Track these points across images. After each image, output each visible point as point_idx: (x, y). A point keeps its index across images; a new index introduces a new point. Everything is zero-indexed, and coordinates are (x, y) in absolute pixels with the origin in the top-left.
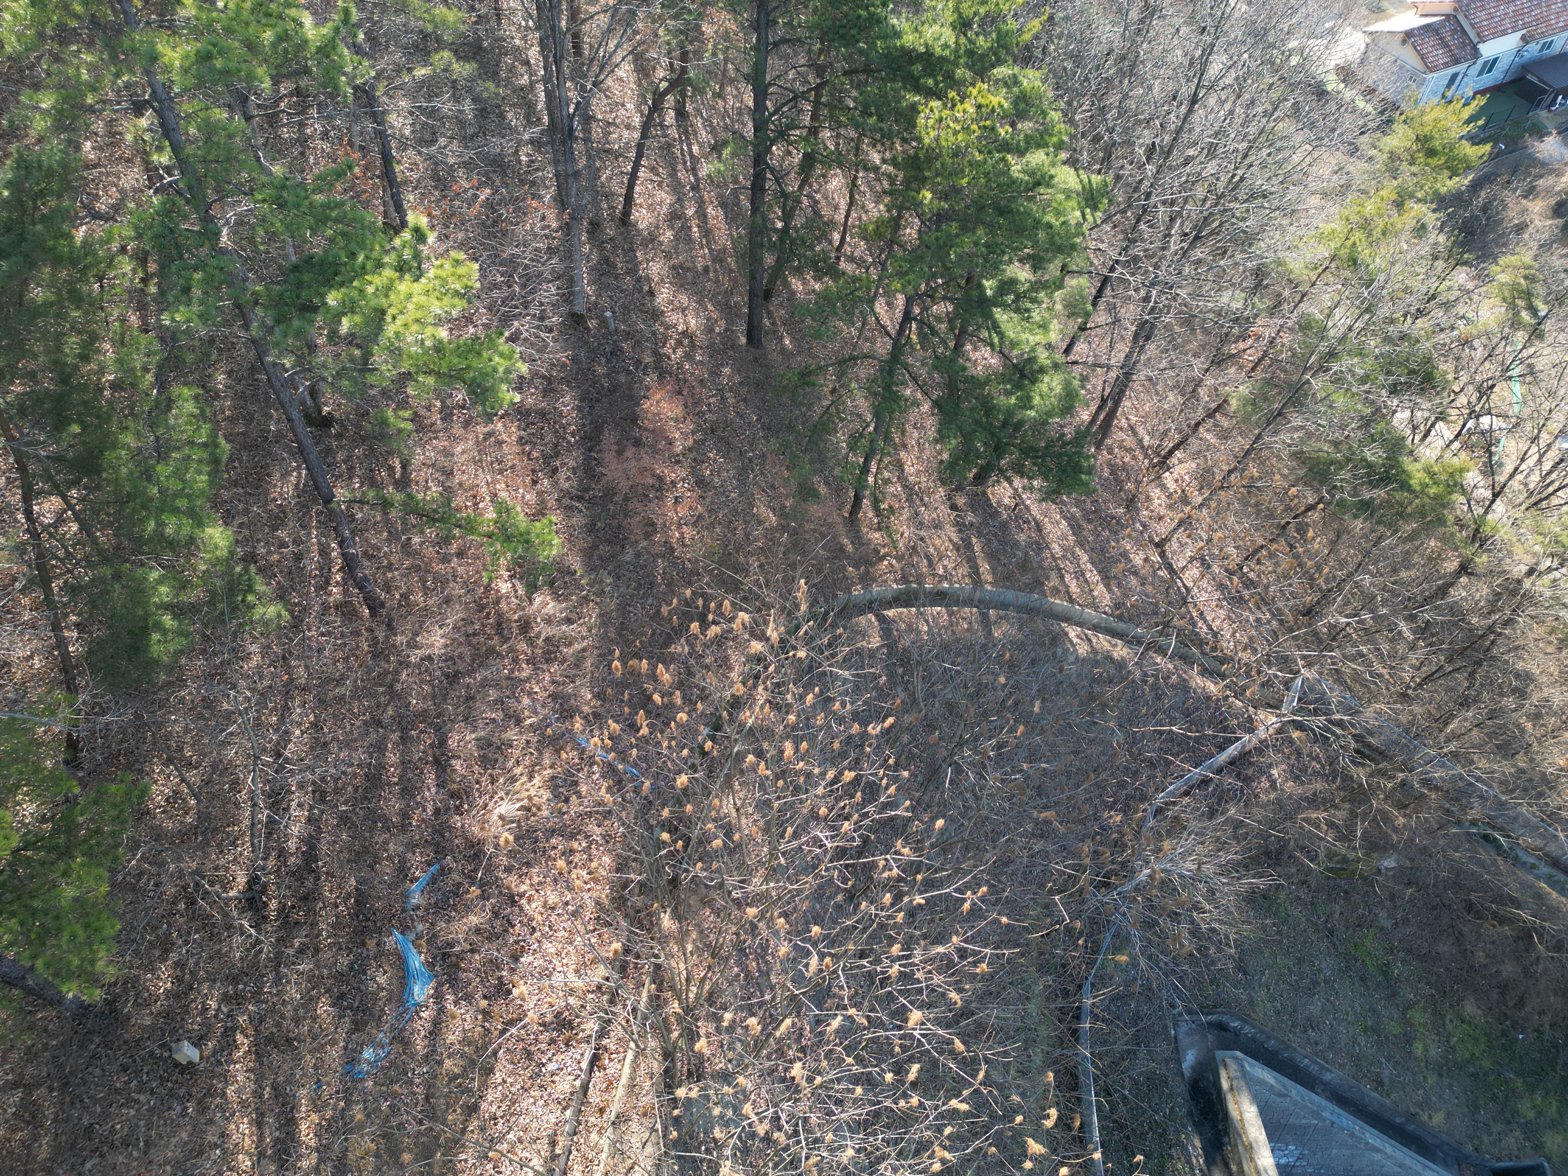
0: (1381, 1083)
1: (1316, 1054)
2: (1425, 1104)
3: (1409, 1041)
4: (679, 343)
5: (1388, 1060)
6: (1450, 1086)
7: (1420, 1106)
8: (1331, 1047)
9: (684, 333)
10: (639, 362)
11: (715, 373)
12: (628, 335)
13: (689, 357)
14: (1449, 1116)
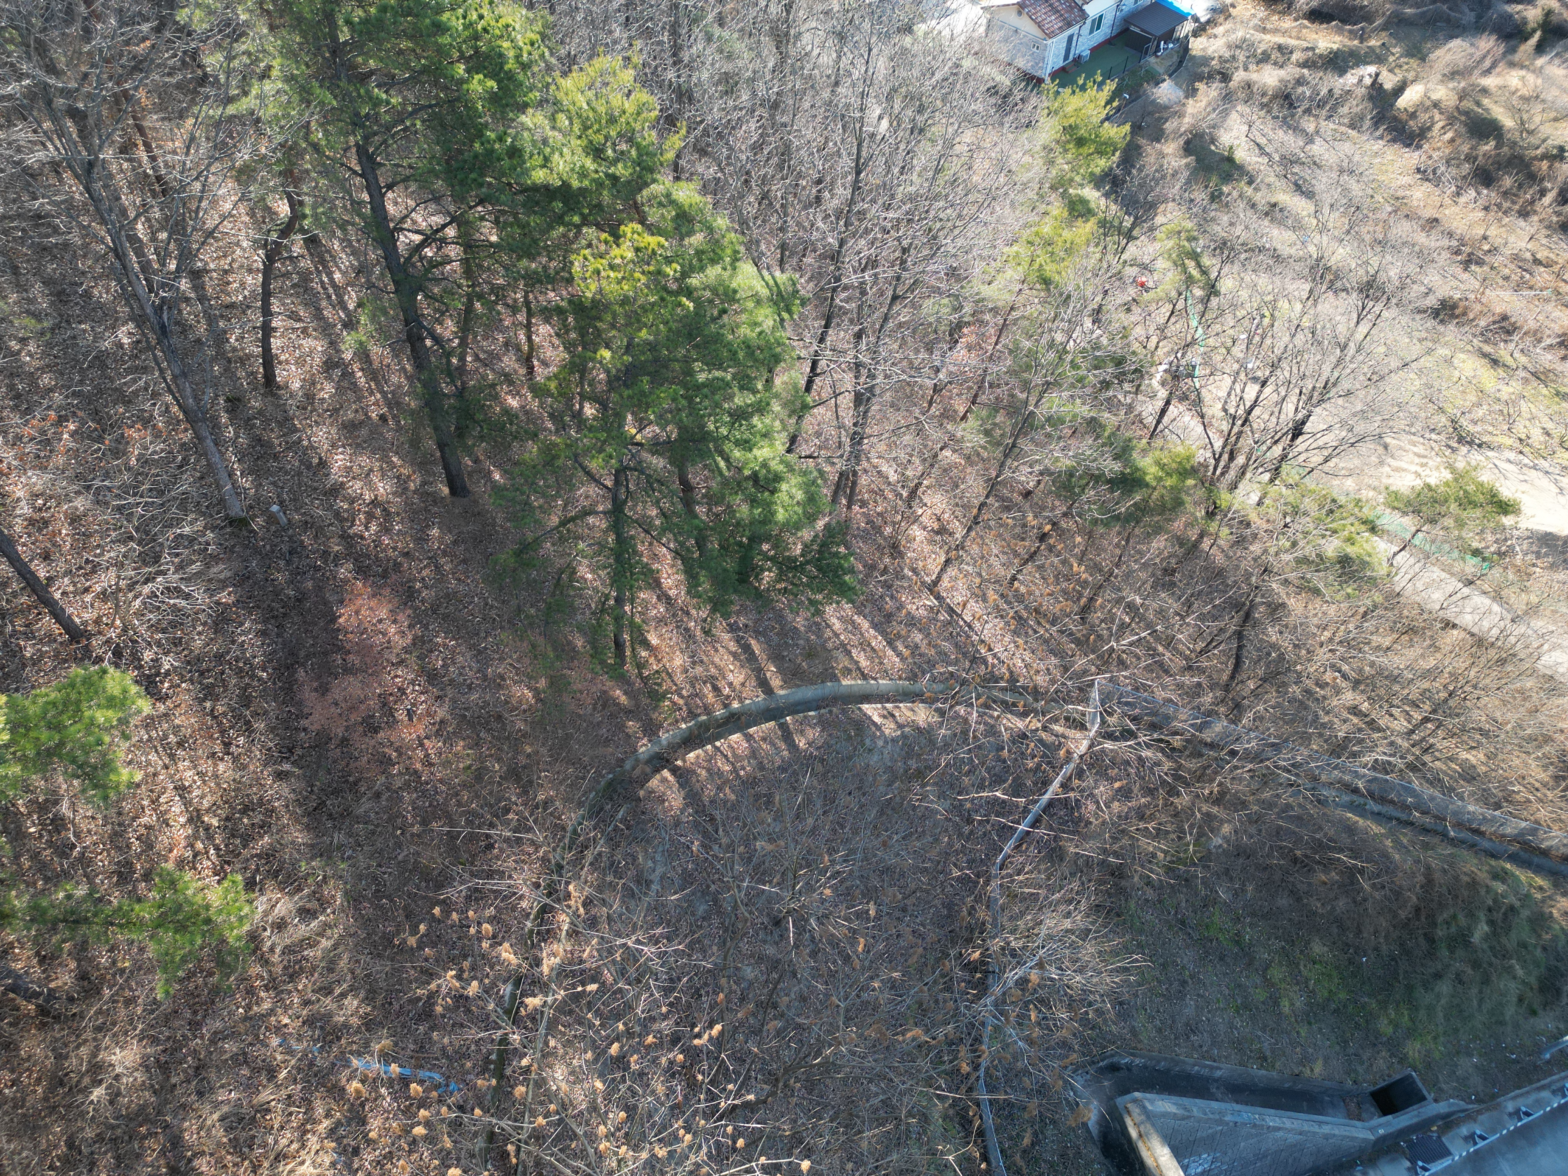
1: (1204, 1058)
2: (1305, 1060)
3: (1276, 1003)
4: (370, 516)
5: (1264, 1032)
6: (1321, 1032)
7: (1301, 1063)
8: (1213, 1043)
9: (374, 503)
10: (325, 554)
11: (421, 539)
12: (306, 525)
13: (386, 529)
14: (1326, 1061)
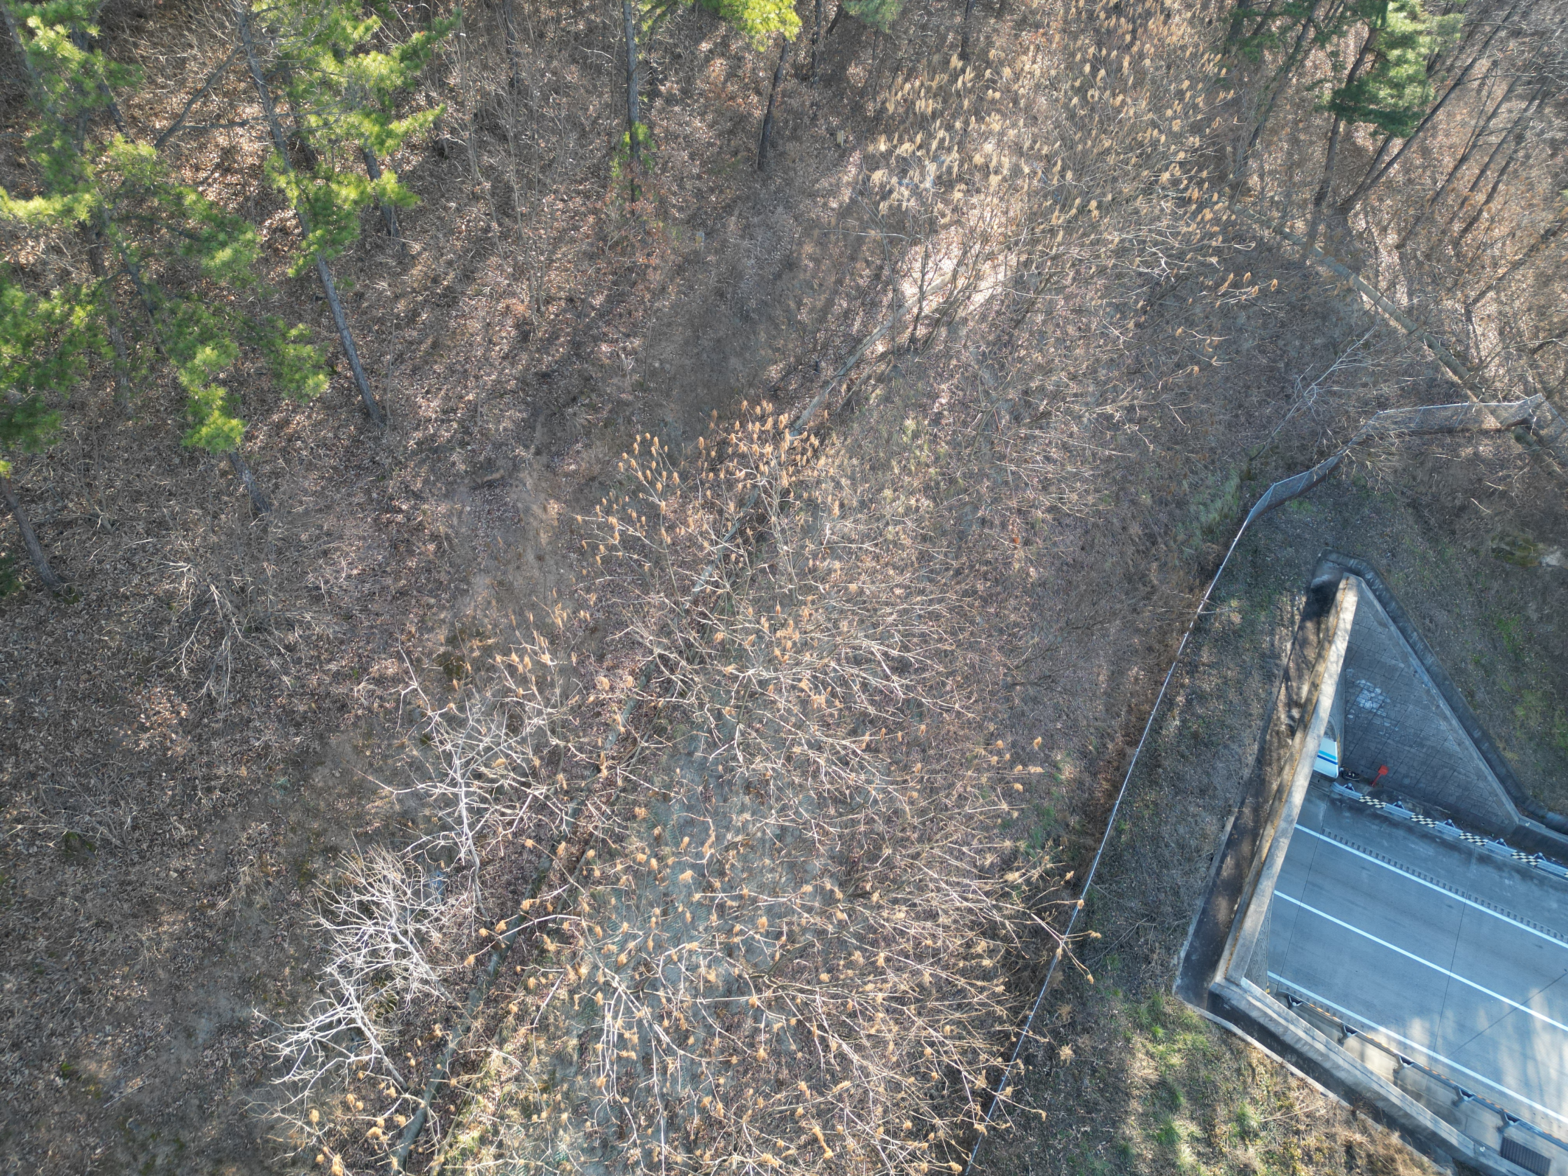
0: (1472, 696)
2: (1505, 739)
5: (1487, 693)
6: (1535, 751)
7: (1500, 737)
8: (1440, 644)
14: (1523, 762)
